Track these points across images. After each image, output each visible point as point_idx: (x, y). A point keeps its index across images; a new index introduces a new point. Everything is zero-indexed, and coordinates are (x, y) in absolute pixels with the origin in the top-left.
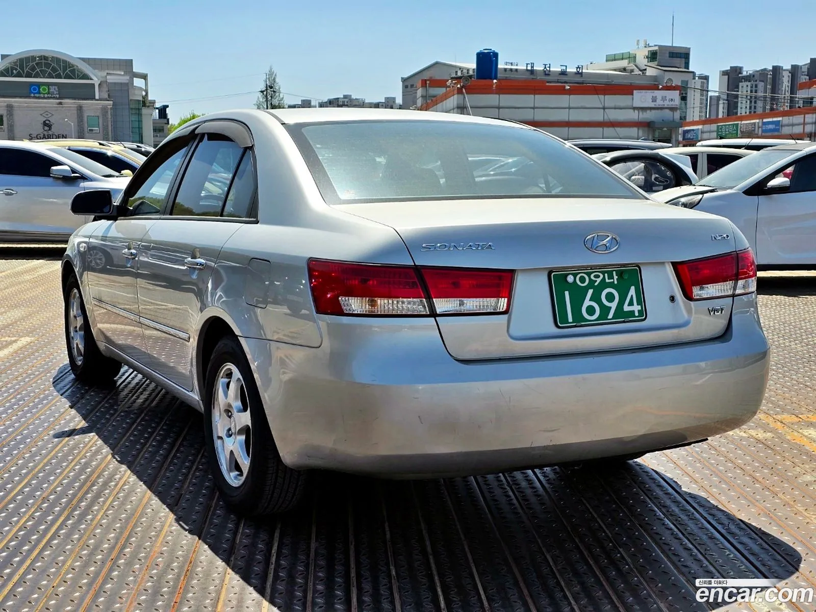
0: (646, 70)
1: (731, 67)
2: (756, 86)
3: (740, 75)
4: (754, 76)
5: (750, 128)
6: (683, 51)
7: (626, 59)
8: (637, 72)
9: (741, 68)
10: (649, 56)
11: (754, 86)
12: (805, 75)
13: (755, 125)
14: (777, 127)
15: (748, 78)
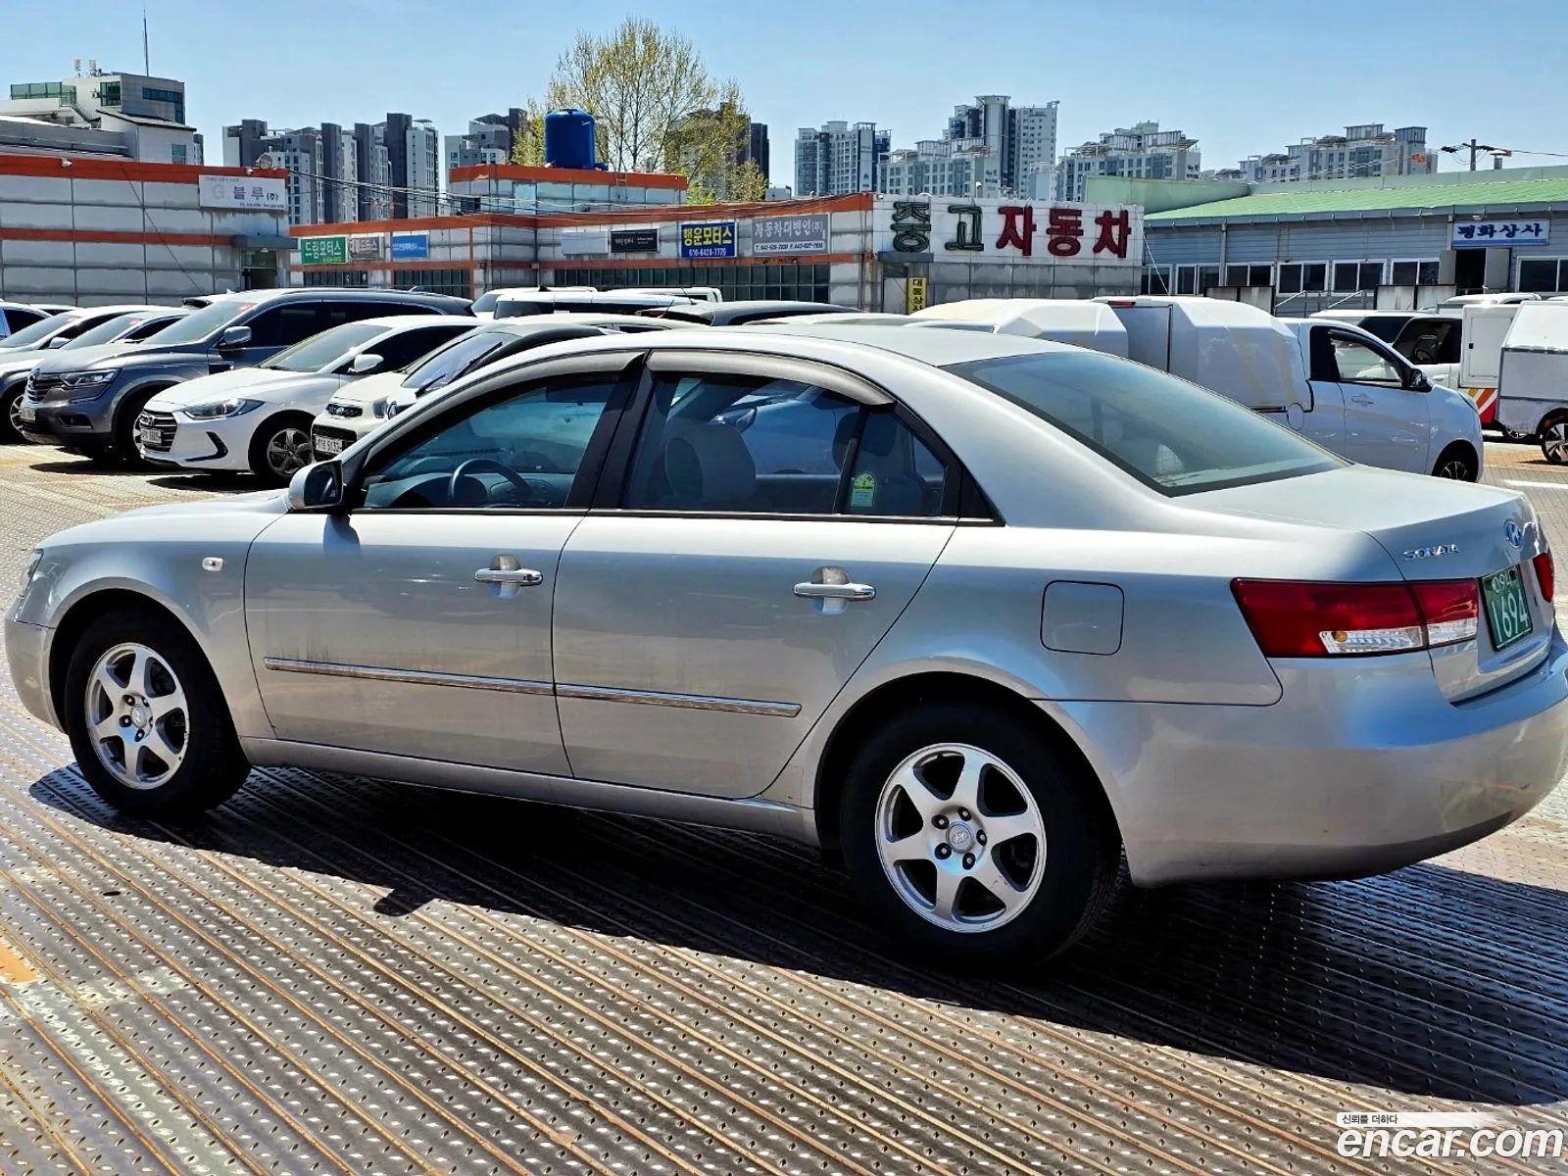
0: (98, 120)
1: (244, 121)
2: (296, 160)
3: (262, 138)
4: (289, 141)
5: (368, 247)
6: (171, 88)
7: (54, 95)
8: (80, 123)
9: (263, 125)
10: (104, 93)
11: (292, 161)
12: (380, 144)
13: (378, 242)
14: (421, 248)
15: (280, 144)
